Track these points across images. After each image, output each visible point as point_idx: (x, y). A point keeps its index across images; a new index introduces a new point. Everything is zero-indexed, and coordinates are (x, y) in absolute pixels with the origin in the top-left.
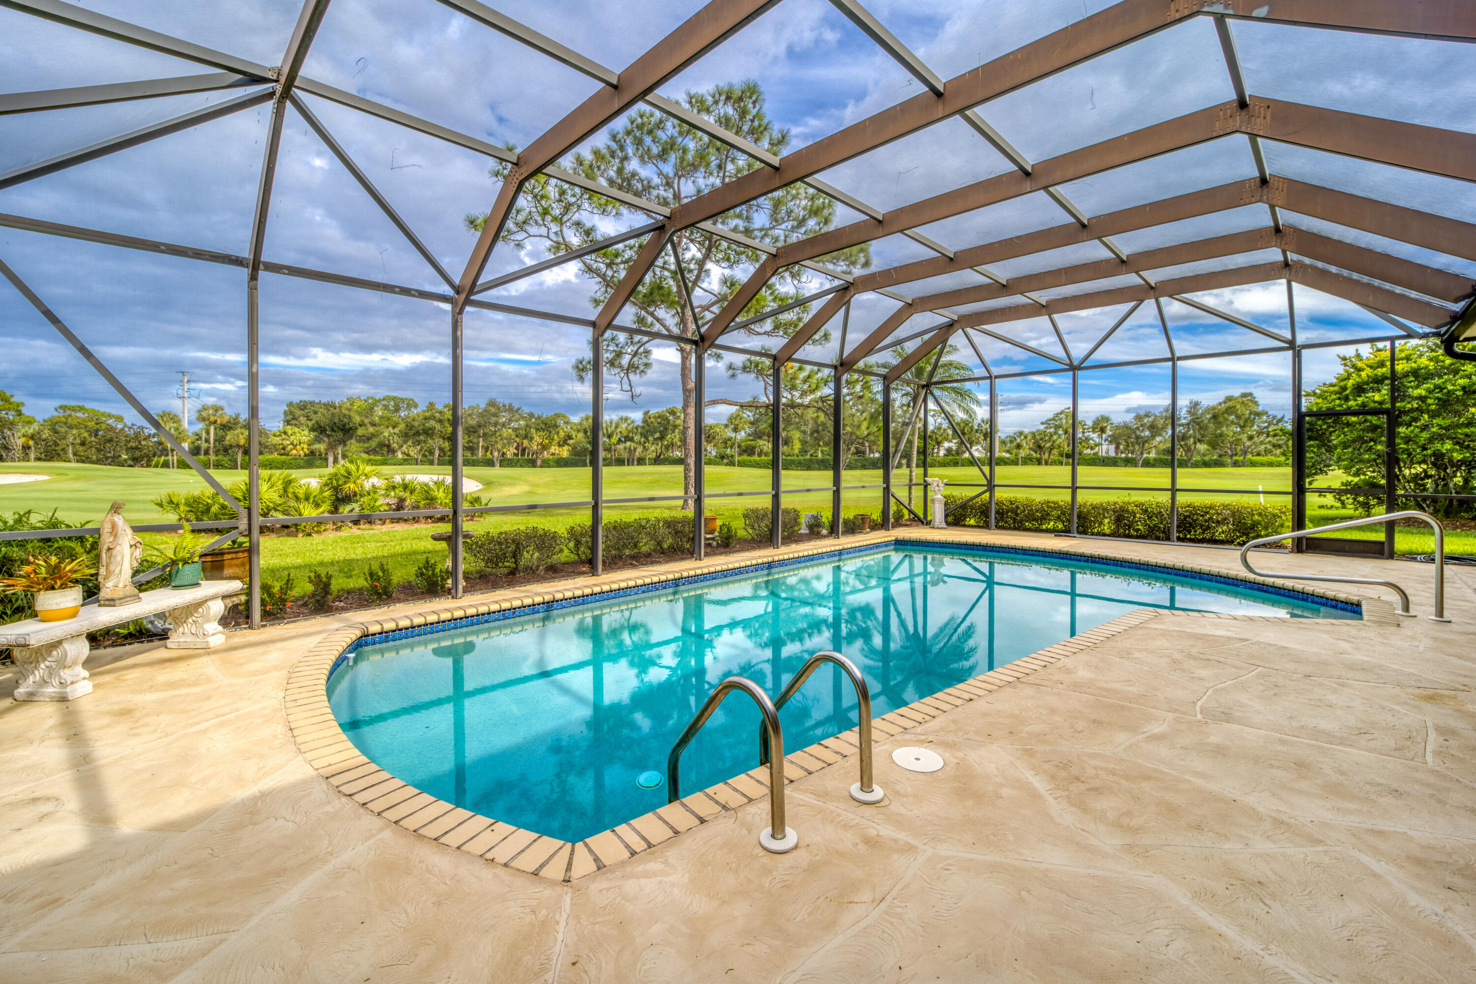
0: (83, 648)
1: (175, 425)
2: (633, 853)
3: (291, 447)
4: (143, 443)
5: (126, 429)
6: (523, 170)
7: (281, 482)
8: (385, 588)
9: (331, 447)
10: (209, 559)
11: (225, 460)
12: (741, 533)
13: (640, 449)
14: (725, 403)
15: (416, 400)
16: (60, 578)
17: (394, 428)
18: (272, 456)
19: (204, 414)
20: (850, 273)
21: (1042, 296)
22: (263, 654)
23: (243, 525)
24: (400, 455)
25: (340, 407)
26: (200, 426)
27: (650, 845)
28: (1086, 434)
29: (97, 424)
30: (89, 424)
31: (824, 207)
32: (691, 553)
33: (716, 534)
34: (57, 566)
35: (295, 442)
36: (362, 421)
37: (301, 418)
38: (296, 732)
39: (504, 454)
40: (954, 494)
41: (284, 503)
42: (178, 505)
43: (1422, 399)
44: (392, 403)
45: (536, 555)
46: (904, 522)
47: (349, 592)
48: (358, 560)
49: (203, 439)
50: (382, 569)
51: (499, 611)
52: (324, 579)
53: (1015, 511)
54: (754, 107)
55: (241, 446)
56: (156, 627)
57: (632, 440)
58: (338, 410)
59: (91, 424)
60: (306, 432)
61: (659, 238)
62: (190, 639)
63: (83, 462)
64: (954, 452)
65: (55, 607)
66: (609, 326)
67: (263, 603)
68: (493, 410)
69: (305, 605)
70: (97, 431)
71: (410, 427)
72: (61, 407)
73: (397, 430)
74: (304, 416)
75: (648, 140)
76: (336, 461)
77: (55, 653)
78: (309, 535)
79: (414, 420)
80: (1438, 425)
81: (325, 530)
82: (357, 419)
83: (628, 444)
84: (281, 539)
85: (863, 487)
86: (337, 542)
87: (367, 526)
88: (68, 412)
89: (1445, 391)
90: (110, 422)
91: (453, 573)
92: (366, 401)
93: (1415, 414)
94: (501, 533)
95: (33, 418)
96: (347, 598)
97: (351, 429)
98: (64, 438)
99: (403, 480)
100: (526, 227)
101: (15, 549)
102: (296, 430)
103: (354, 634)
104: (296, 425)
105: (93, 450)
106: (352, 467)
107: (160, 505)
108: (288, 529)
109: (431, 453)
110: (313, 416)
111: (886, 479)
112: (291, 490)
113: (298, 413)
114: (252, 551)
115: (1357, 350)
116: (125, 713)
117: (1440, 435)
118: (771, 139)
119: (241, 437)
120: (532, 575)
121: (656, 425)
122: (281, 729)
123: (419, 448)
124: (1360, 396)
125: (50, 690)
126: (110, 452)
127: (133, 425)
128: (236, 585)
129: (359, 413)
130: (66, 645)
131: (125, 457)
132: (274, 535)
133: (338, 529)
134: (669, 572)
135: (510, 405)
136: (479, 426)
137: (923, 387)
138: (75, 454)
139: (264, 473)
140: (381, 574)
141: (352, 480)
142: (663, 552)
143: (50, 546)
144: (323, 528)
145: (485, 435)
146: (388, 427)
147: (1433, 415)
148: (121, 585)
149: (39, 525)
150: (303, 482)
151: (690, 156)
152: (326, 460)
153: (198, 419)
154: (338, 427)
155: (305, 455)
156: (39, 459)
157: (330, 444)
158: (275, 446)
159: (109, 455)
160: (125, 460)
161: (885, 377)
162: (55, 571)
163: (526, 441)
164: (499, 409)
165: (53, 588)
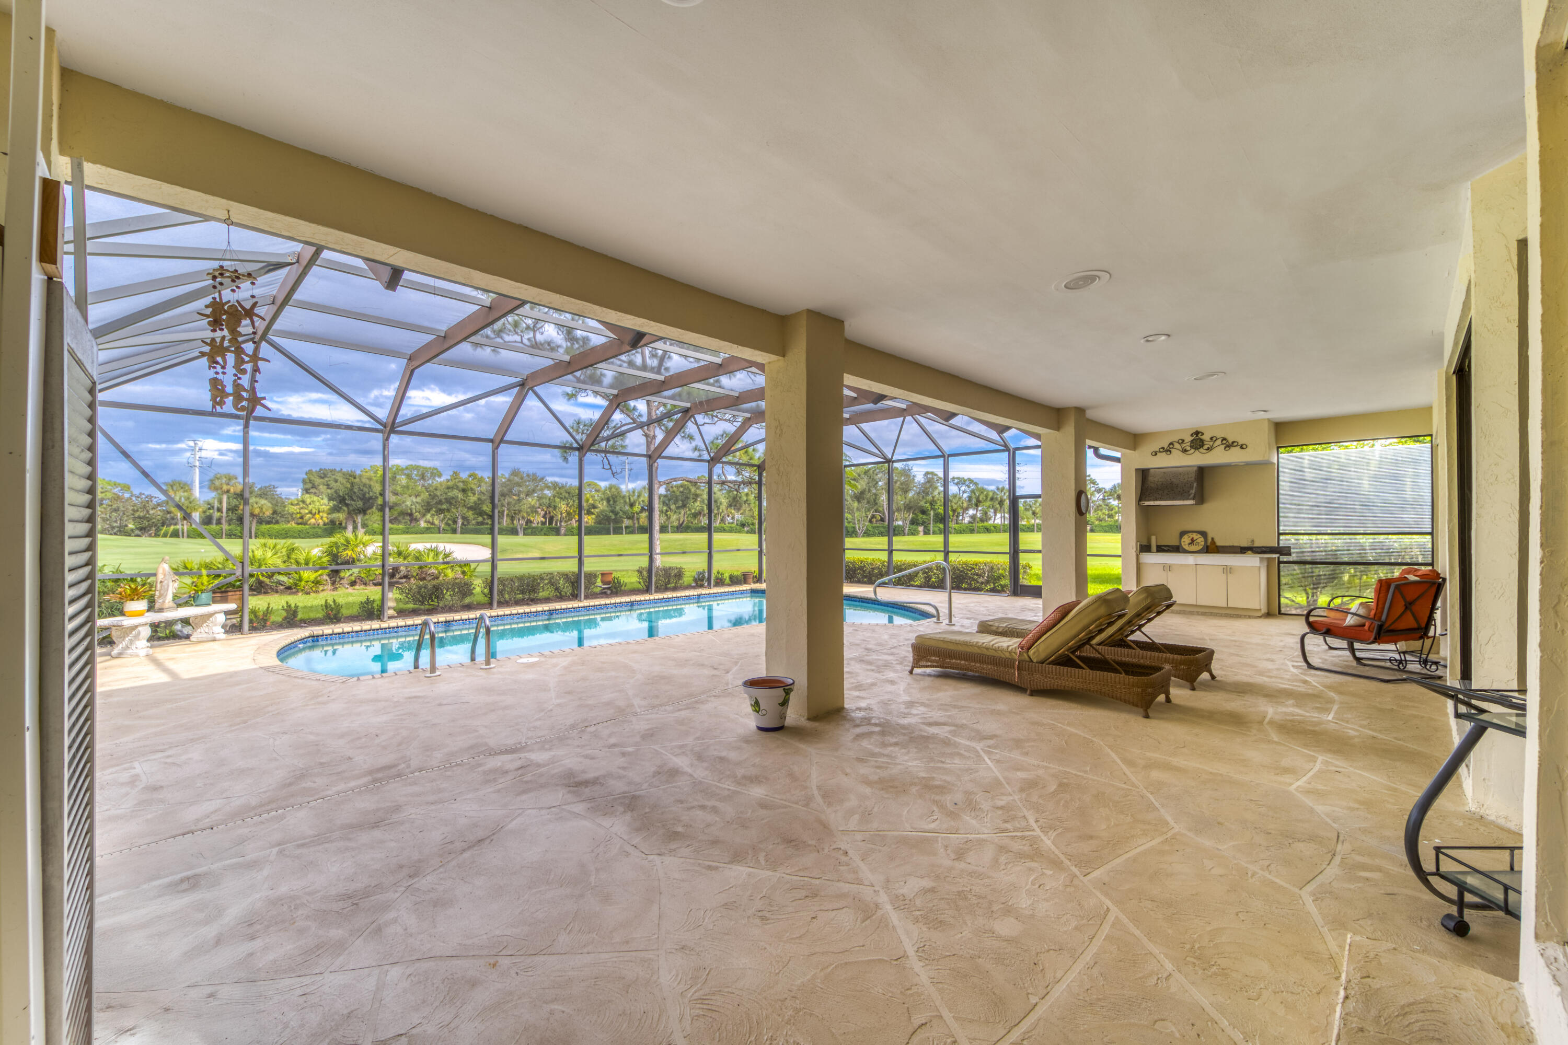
1: (186, 494)
3: (309, 516)
4: (152, 512)
5: (134, 499)
6: (415, 361)
7: (285, 549)
8: (336, 615)
9: (351, 516)
10: (215, 592)
11: (238, 529)
12: (634, 585)
15: (441, 469)
16: (137, 595)
17: (417, 497)
18: (289, 525)
19: (217, 483)
23: (238, 572)
24: (423, 524)
25: (360, 477)
26: (211, 496)
29: (102, 493)
33: (611, 585)
34: (136, 589)
35: (314, 511)
36: (383, 490)
37: (321, 487)
39: (529, 522)
41: (287, 567)
42: (192, 570)
44: (416, 472)
49: (216, 507)
50: (336, 604)
52: (293, 609)
55: (256, 516)
56: (183, 633)
58: (357, 480)
60: (326, 501)
65: (134, 610)
67: (251, 621)
68: (517, 479)
69: (277, 625)
71: (433, 495)
73: (419, 500)
74: (324, 485)
76: (353, 530)
77: (133, 633)
78: (308, 593)
79: (437, 489)
81: (323, 590)
82: (378, 488)
87: (362, 587)
90: (116, 491)
96: (307, 622)
97: (371, 498)
102: (315, 498)
103: (303, 635)
104: (315, 493)
109: (455, 522)
110: (333, 484)
112: (293, 556)
113: (317, 481)
119: (255, 506)
120: (448, 610)
121: (678, 493)
123: (442, 516)
125: (130, 651)
126: (116, 522)
127: (141, 494)
128: (232, 606)
130: (139, 629)
131: (131, 526)
133: (335, 589)
135: (533, 475)
136: (504, 495)
140: (333, 606)
141: (350, 547)
142: (560, 597)
144: (321, 588)
145: (509, 504)
146: (410, 496)
148: (167, 602)
150: (305, 550)
152: (344, 528)
153: (210, 488)
154: (358, 497)
155: (325, 524)
157: (349, 513)
158: (292, 515)
159: (115, 524)
160: (132, 530)
161: (759, 467)
162: (134, 592)
163: (551, 509)
164: (522, 478)
165: (133, 600)
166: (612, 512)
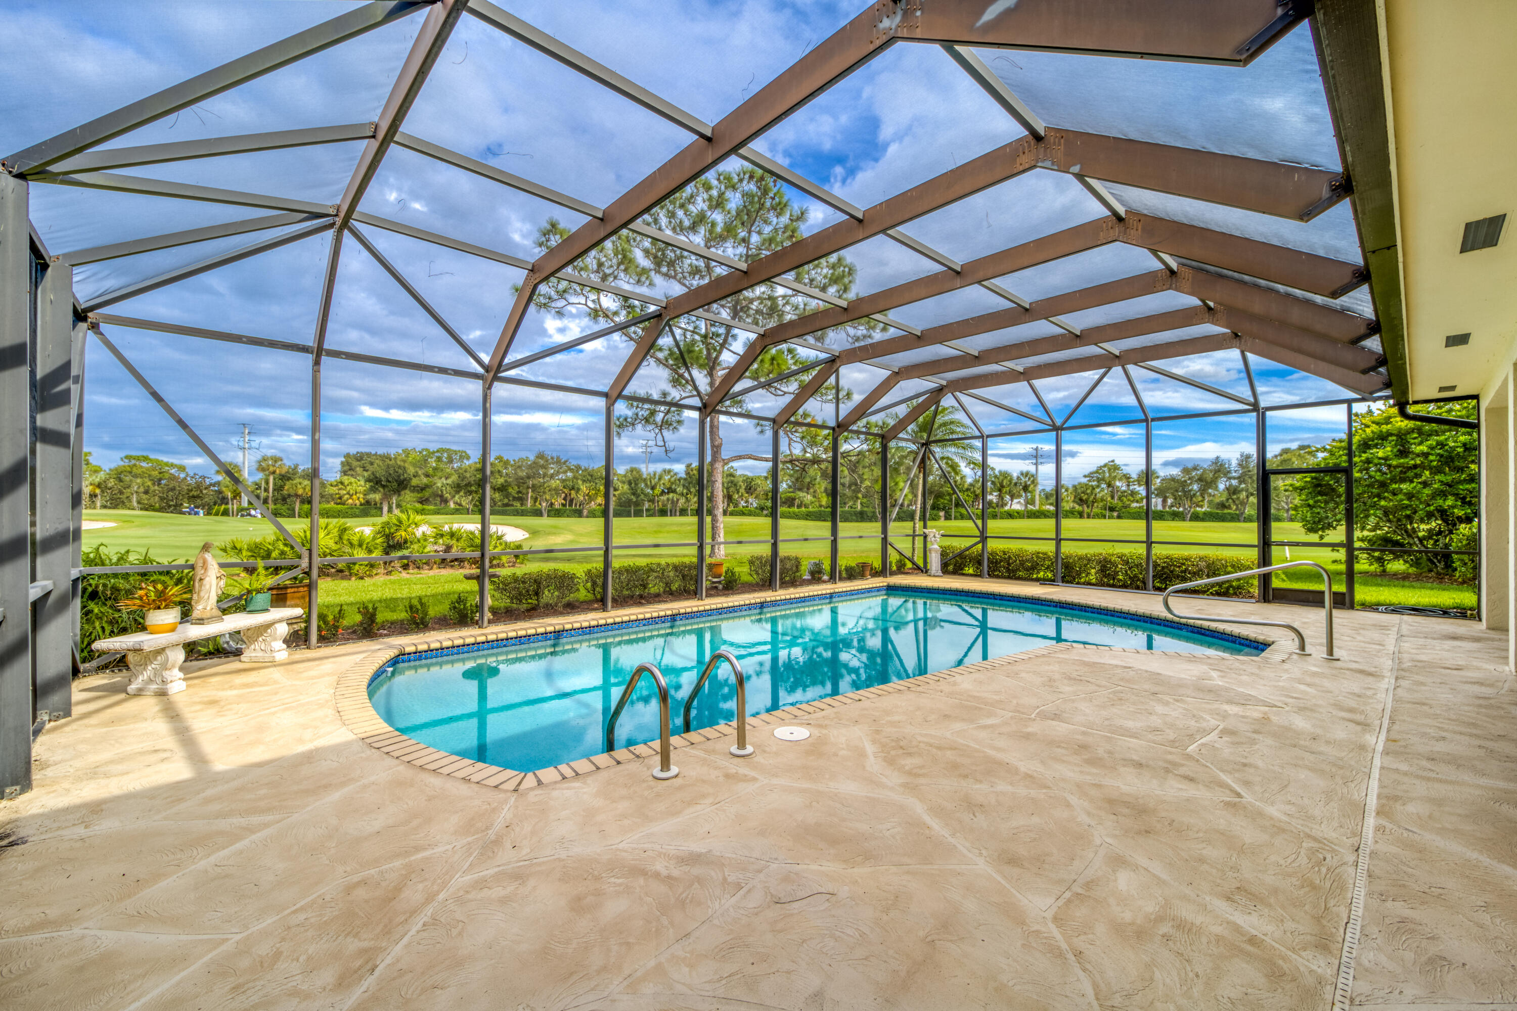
0: (180, 656)
2: (564, 778)
3: (347, 496)
4: (204, 492)
5: (189, 479)
6: (537, 275)
7: (337, 529)
8: (422, 619)
9: (386, 497)
10: (275, 592)
11: (283, 509)
12: (746, 578)
13: (682, 501)
14: (750, 458)
15: (469, 452)
16: (165, 600)
17: (446, 479)
18: (329, 506)
19: (264, 464)
20: (870, 337)
21: (1018, 365)
22: (318, 665)
23: (305, 563)
24: (452, 505)
25: (395, 458)
26: (260, 476)
27: (577, 774)
28: (1131, 488)
29: (160, 473)
30: (153, 473)
31: (843, 276)
32: (694, 593)
33: (722, 578)
34: (163, 592)
35: (351, 492)
36: (417, 472)
37: (358, 469)
38: (342, 714)
39: (552, 504)
40: (954, 544)
41: (339, 549)
42: (240, 550)
43: (1425, 455)
44: (445, 455)
45: (556, 593)
46: (907, 571)
47: (392, 623)
48: (403, 599)
49: (263, 487)
50: (422, 604)
51: (516, 638)
52: (371, 610)
53: (1008, 561)
54: (775, 186)
55: (299, 496)
56: (231, 646)
57: (674, 491)
58: (393, 461)
59: (155, 473)
60: (362, 483)
61: (658, 324)
62: (260, 654)
63: (146, 510)
64: (994, 505)
65: (161, 623)
66: (619, 396)
67: (319, 629)
68: (542, 462)
69: (354, 632)
70: (160, 480)
71: (462, 477)
72: (126, 457)
73: (449, 481)
74: (360, 467)
75: (680, 213)
76: (390, 510)
77: (159, 658)
78: (362, 578)
79: (466, 471)
80: (1440, 481)
81: (376, 574)
82: (411, 470)
83: (671, 495)
84: (336, 581)
85: (861, 537)
86: (386, 584)
87: (416, 571)
88: (133, 462)
89: (1446, 447)
90: (173, 471)
91: (480, 607)
92: (420, 452)
93: (1418, 471)
94: (526, 574)
95: (99, 467)
96: (390, 627)
97: (405, 479)
98: (129, 487)
99: (451, 529)
100: (566, 295)
101: (122, 581)
102: (353, 480)
103: (392, 653)
104: (352, 475)
105: (157, 498)
106: (404, 517)
107: (224, 550)
108: (344, 572)
110: (369, 467)
111: (885, 530)
112: (346, 537)
113: (355, 463)
114: (311, 587)
115: (1369, 407)
116: (213, 702)
117: (1442, 491)
118: (791, 215)
119: (299, 486)
120: (551, 610)
122: (330, 712)
123: (470, 498)
124: (1365, 452)
125: (154, 687)
126: (172, 501)
127: (195, 474)
128: (298, 611)
129: (414, 465)
130: (168, 652)
131: (186, 505)
132: (329, 579)
133: (389, 573)
134: (668, 609)
135: (558, 457)
136: (529, 477)
137: (923, 445)
138: (139, 502)
139: (323, 522)
140: (419, 607)
141: (403, 528)
142: (671, 593)
143: (147, 580)
144: (375, 572)
145: (533, 486)
146: (441, 478)
147: (1437, 471)
148: (208, 608)
149: (137, 562)
150: (357, 530)
151: (719, 229)
152: (381, 509)
153: (258, 469)
154: (393, 478)
155: (361, 505)
156: (105, 507)
157: (385, 494)
158: (331, 495)
159: (171, 503)
160: (187, 508)
161: (883, 437)
162: (161, 595)
163: (573, 492)
164: (547, 461)
165: (159, 608)
166: (634, 494)
